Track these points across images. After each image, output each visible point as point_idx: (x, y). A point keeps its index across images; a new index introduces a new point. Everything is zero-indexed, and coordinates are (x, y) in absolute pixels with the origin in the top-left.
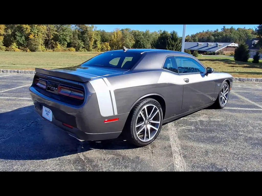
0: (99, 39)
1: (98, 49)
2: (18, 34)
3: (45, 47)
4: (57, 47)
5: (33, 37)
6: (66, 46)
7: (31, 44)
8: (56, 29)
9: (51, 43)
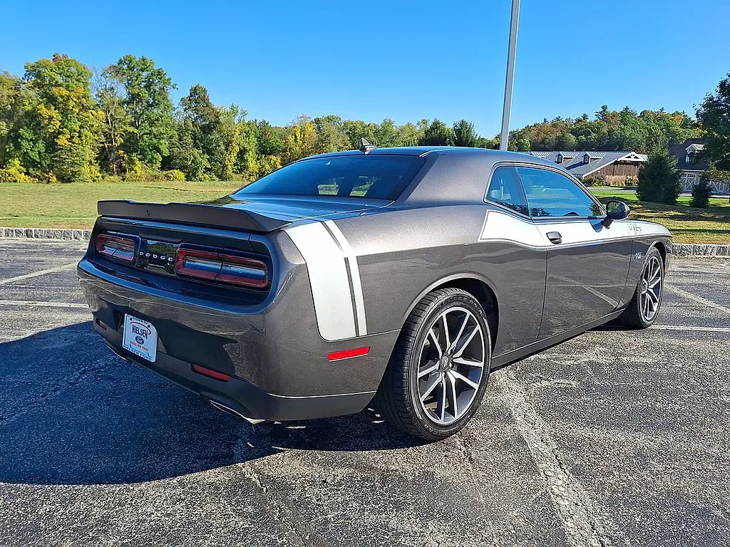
0: (252, 145)
2: (25, 133)
3: (99, 169)
4: (133, 169)
5: (66, 142)
6: (159, 165)
7: (62, 161)
8: (130, 118)
9: (116, 159)
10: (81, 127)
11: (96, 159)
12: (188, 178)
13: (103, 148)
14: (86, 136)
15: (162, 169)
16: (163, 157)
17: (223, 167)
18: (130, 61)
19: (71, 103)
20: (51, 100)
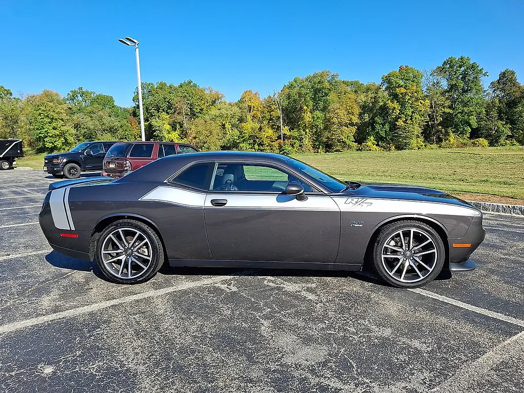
2: (378, 120)
3: (423, 140)
4: (448, 139)
5: (402, 123)
6: (468, 135)
7: (399, 136)
8: (448, 103)
9: (436, 133)
10: (413, 112)
11: (422, 133)
12: (491, 144)
13: (428, 125)
14: (416, 118)
15: (471, 138)
16: (472, 129)
18: (451, 62)
19: (408, 98)
20: (395, 97)
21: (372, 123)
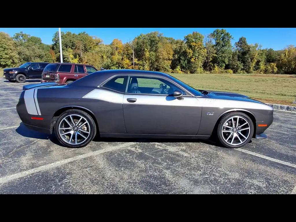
0: (263, 59)
1: (261, 71)
2: (182, 58)
3: (203, 69)
4: (214, 69)
5: (194, 60)
6: (224, 67)
7: (192, 67)
8: (215, 51)
9: (209, 66)
10: (199, 55)
11: (203, 66)
12: (234, 72)
13: (205, 62)
14: (200, 58)
15: (225, 69)
16: (226, 64)
17: (249, 68)
18: (217, 31)
19: (196, 47)
20: (190, 47)
21: (179, 59)
